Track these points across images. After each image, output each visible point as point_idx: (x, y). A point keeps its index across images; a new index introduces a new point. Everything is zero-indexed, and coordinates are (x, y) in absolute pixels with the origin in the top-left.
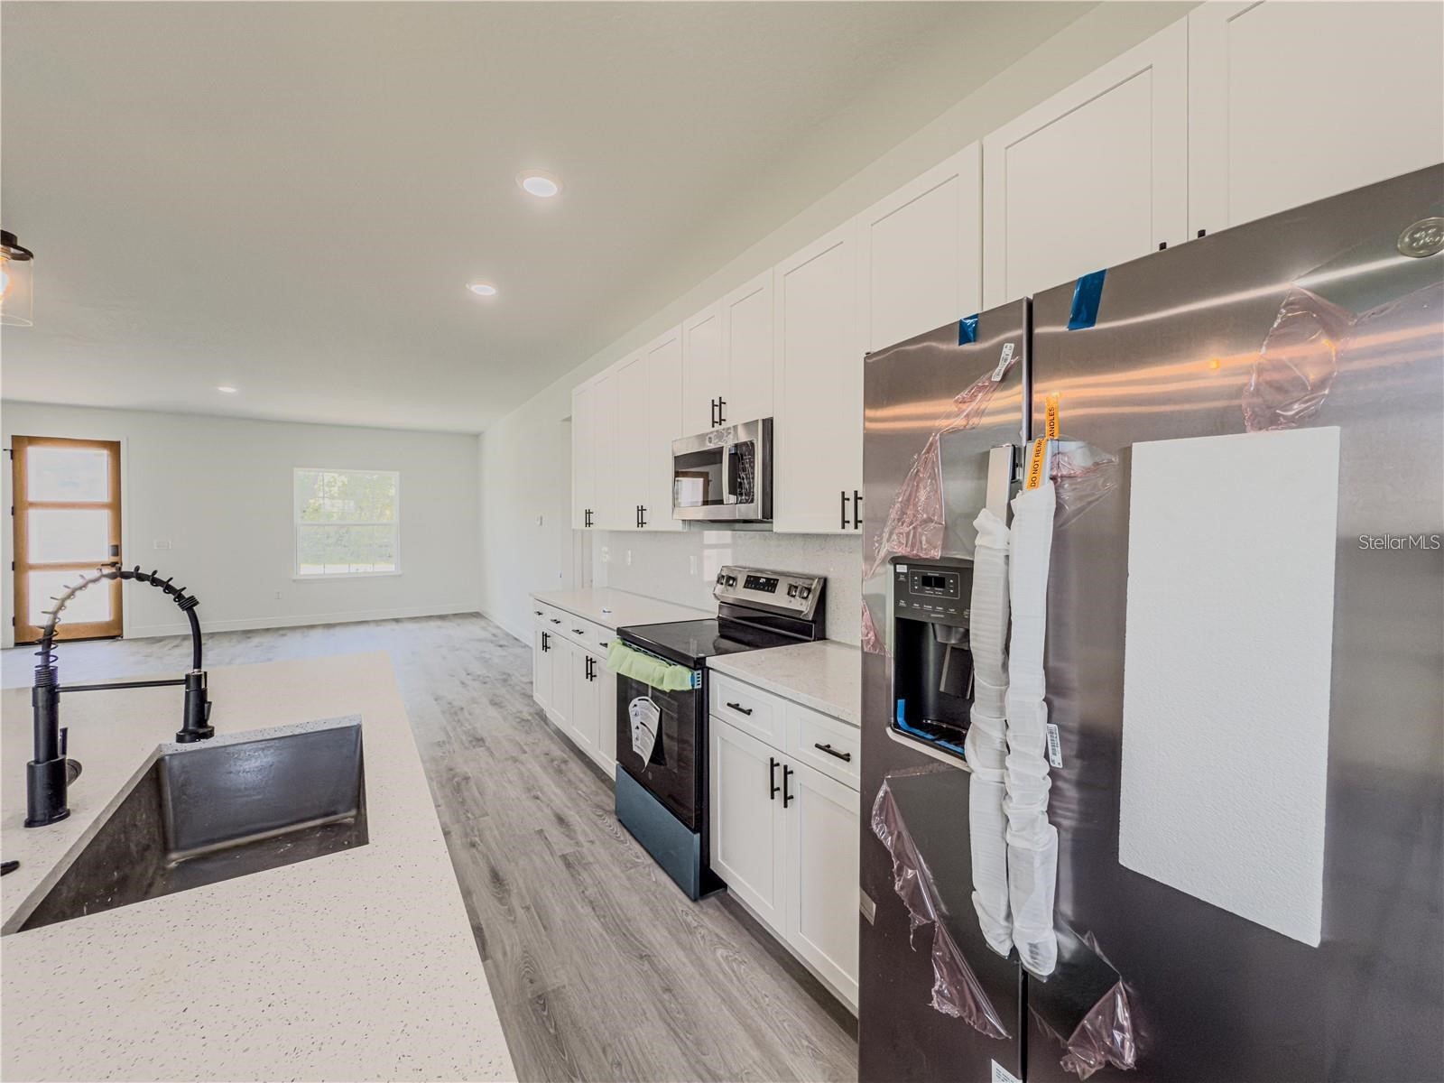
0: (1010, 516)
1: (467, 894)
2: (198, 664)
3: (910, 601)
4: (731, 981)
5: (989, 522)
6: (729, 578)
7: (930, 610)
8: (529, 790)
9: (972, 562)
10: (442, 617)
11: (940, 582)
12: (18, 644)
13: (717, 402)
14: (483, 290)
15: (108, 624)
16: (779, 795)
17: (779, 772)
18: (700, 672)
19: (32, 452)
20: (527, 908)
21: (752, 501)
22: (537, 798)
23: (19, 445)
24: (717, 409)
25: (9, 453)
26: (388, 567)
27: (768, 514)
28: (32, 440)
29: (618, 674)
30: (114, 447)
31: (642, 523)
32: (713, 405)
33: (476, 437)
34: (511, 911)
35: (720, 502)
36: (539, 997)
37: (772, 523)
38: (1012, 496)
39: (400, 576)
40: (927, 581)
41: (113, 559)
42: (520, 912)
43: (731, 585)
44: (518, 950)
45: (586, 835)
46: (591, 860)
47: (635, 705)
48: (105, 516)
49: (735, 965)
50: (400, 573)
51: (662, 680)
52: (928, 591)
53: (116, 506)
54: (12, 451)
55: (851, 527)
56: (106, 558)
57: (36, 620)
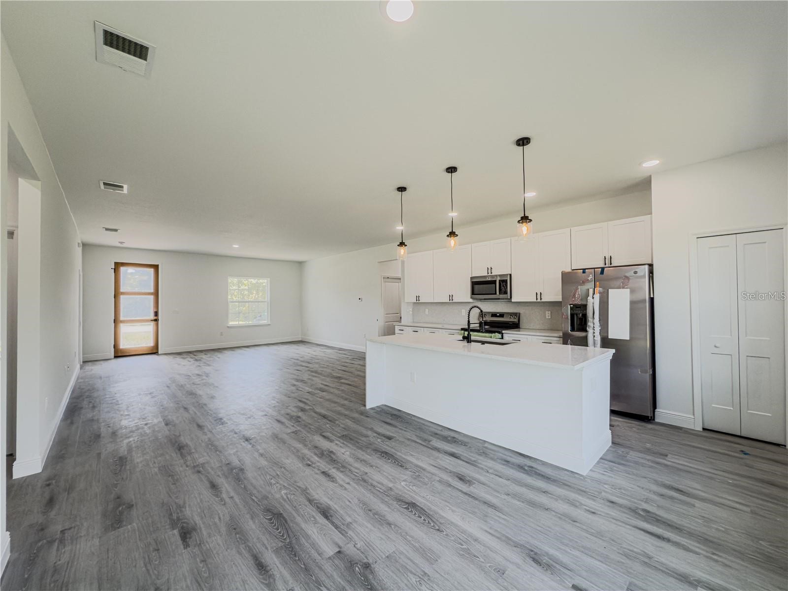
0: (593, 298)
3: (573, 310)
5: (590, 298)
7: (578, 311)
9: (587, 304)
11: (580, 307)
12: (116, 357)
15: (153, 347)
19: (122, 269)
21: (507, 294)
23: (118, 266)
25: (113, 270)
26: (265, 322)
28: (123, 264)
30: (156, 267)
31: (453, 300)
32: (488, 269)
33: (301, 263)
35: (496, 294)
37: (511, 299)
38: (593, 295)
39: (269, 325)
40: (577, 307)
41: (155, 318)
43: (485, 317)
48: (152, 297)
50: (269, 323)
52: (577, 309)
53: (156, 294)
54: (115, 269)
55: (539, 300)
56: (152, 317)
57: (123, 345)
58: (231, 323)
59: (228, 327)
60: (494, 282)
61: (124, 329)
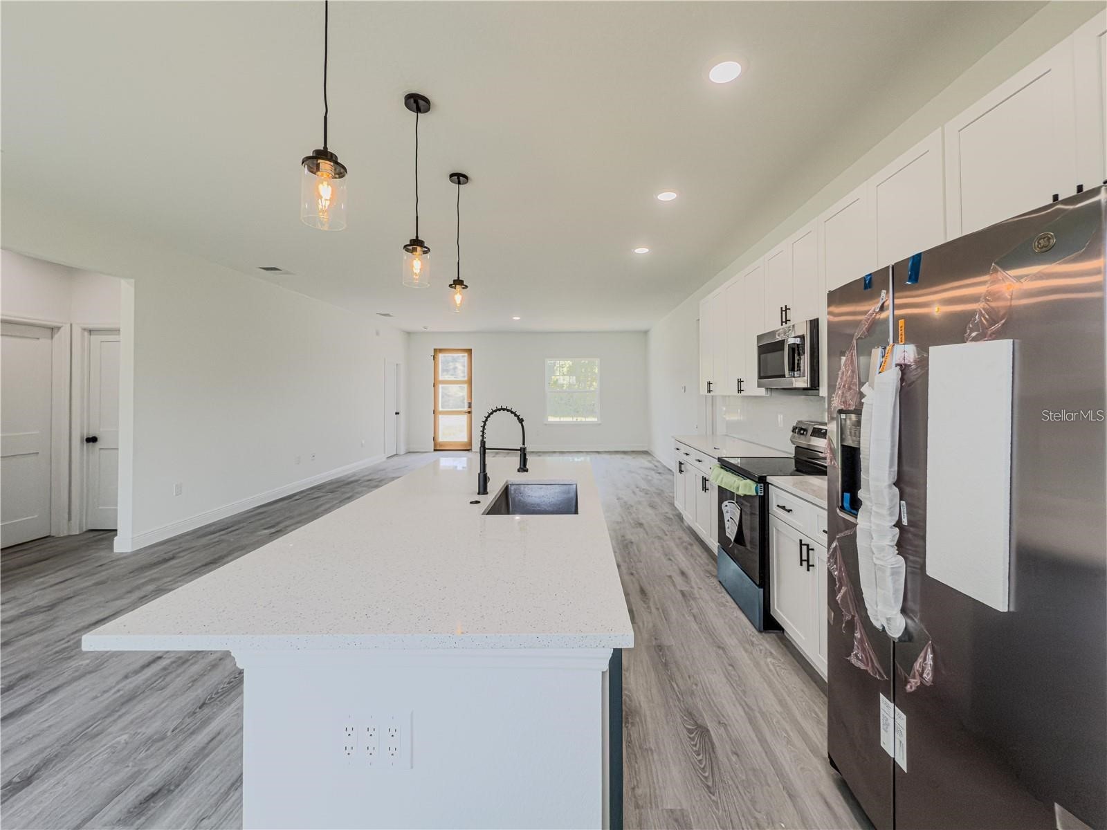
1: (627, 595)
2: (524, 444)
4: (773, 675)
6: (802, 429)
8: (666, 555)
10: (625, 453)
12: (435, 450)
13: (784, 309)
14: (642, 251)
15: (467, 443)
16: (805, 563)
17: (804, 548)
18: (762, 485)
19: (441, 356)
20: (658, 609)
21: (803, 376)
22: (670, 560)
23: (436, 352)
24: (784, 312)
25: (433, 357)
26: (594, 419)
27: (815, 385)
28: (441, 350)
29: (719, 487)
30: (469, 351)
31: (741, 390)
32: (782, 311)
33: (646, 332)
34: (649, 607)
35: (783, 376)
36: (660, 646)
37: (818, 390)
39: (599, 424)
41: (470, 409)
42: (654, 610)
43: (803, 434)
44: (651, 625)
45: (697, 584)
46: (698, 596)
47: (726, 506)
48: (466, 386)
49: (778, 668)
50: (599, 422)
51: (738, 488)
53: (470, 382)
56: (466, 409)
57: (442, 439)
58: (551, 419)
59: (546, 425)
60: (779, 348)
61: (442, 420)
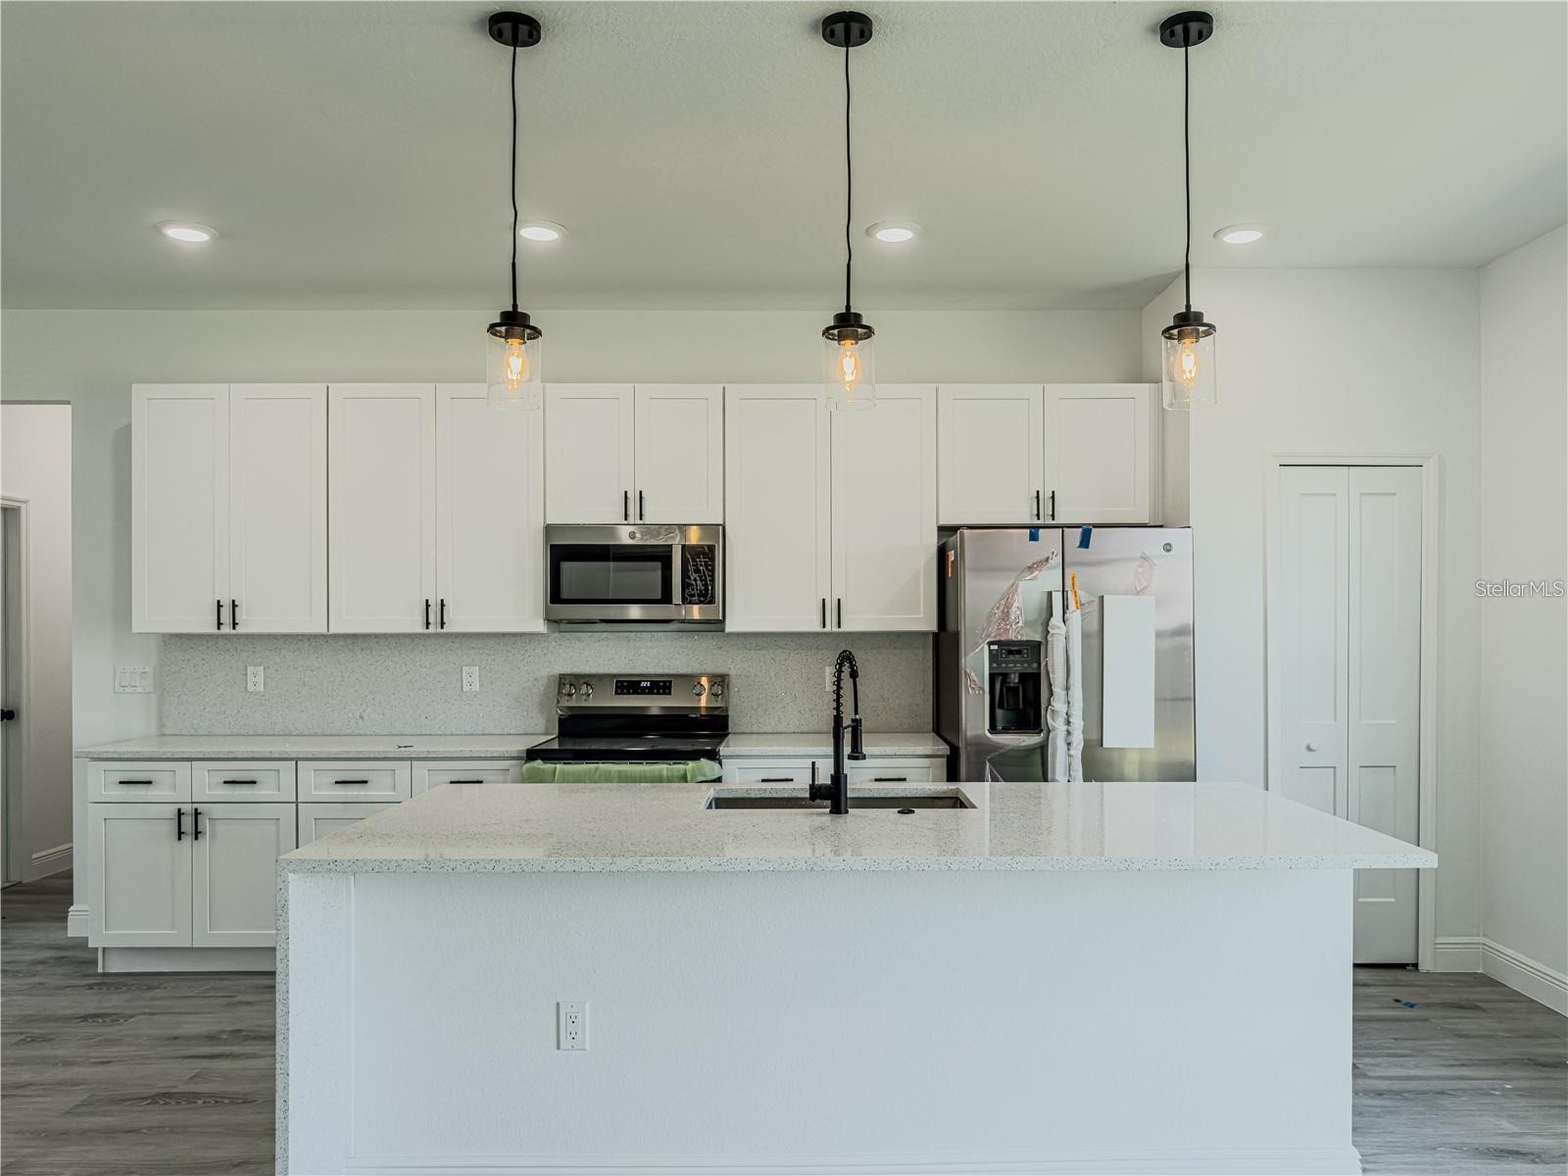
0: (1065, 621)
2: (856, 713)
3: (999, 663)
5: (1056, 623)
7: (1012, 667)
9: (1046, 643)
11: (1019, 652)
21: (712, 601)
24: (632, 501)
32: (626, 497)
35: (666, 598)
37: (723, 623)
38: (1064, 613)
40: (1010, 652)
52: (1011, 657)
55: (829, 628)
60: (662, 556)
